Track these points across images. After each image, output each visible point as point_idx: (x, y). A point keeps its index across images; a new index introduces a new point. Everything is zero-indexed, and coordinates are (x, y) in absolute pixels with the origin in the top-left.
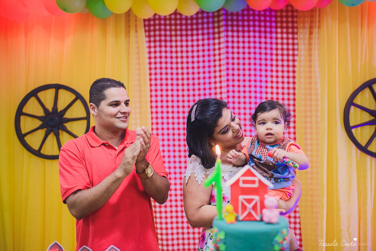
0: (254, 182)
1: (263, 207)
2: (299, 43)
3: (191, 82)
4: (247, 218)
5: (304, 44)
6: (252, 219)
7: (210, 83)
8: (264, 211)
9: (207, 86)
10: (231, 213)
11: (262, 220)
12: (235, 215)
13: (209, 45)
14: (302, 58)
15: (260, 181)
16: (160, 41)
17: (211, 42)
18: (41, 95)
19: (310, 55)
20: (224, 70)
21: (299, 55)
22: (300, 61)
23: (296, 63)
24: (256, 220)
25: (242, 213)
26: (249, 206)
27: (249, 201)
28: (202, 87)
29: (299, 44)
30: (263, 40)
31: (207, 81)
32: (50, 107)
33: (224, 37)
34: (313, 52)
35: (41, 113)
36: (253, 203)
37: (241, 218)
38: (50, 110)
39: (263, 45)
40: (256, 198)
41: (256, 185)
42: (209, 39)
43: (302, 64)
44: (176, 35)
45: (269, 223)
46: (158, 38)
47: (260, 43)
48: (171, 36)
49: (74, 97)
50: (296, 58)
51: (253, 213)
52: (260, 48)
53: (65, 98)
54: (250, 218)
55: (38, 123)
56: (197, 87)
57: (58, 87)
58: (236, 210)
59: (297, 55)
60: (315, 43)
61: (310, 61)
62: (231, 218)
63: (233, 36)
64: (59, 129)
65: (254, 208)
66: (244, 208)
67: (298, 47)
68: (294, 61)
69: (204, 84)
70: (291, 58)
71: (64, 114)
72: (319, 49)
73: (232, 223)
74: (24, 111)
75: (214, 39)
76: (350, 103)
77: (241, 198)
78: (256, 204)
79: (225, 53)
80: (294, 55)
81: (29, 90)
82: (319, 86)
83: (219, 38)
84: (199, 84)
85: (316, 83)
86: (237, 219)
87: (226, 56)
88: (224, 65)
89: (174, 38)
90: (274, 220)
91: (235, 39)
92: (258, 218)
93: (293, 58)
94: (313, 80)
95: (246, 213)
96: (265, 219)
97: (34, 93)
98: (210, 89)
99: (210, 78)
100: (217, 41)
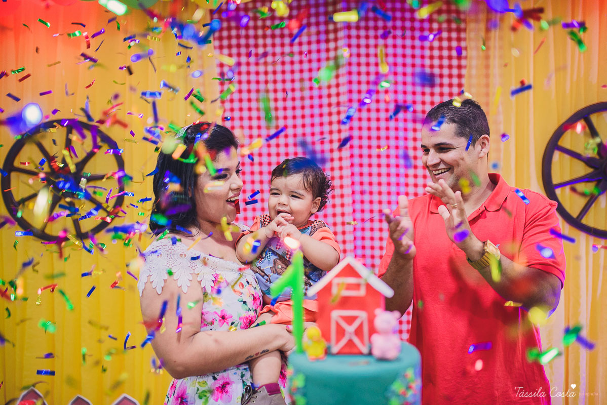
0: (357, 287)
1: (373, 331)
2: (468, 46)
4: (347, 350)
5: (478, 48)
6: (355, 351)
7: (321, 115)
8: (375, 338)
9: (317, 120)
10: (318, 341)
11: (370, 354)
12: (323, 344)
13: (319, 51)
14: (474, 72)
15: (368, 286)
16: (239, 46)
17: (323, 46)
19: (487, 67)
20: (344, 93)
21: (468, 67)
22: (470, 76)
23: (464, 81)
24: (361, 354)
25: (338, 340)
26: (350, 329)
27: (350, 320)
28: (308, 121)
29: (468, 49)
30: (408, 42)
31: (316, 111)
33: (344, 37)
34: (491, 62)
36: (356, 324)
37: (335, 349)
39: (409, 52)
40: (362, 315)
41: (362, 292)
42: (318, 42)
43: (474, 81)
44: (264, 36)
46: (234, 42)
47: (404, 47)
48: (256, 37)
50: (464, 72)
51: (356, 340)
52: (404, 56)
54: (350, 350)
58: (326, 335)
59: (465, 67)
60: (495, 47)
61: (487, 76)
62: (317, 350)
63: (358, 37)
65: (359, 332)
66: (341, 332)
67: (467, 53)
68: (460, 76)
69: (312, 116)
70: (455, 72)
71: (81, 169)
72: (501, 57)
73: (317, 359)
74: (16, 164)
75: (327, 41)
76: (553, 145)
77: (336, 314)
78: (361, 326)
79: (346, 65)
80: (460, 67)
82: (501, 118)
83: (336, 40)
84: (303, 117)
85: (497, 113)
86: (327, 352)
87: (348, 71)
88: (343, 84)
89: (261, 41)
90: (391, 354)
91: (363, 42)
92: (365, 350)
93: (459, 71)
94: (491, 108)
95: (343, 342)
96: (377, 352)
97: (32, 135)
98: (321, 124)
99: (321, 106)
100: (332, 45)
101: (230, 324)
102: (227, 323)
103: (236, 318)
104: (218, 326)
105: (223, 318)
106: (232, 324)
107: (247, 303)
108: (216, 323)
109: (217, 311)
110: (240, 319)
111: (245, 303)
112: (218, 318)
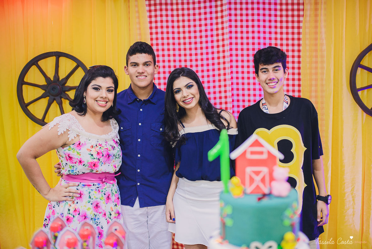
0: (261, 153)
1: (272, 179)
3: (193, 46)
5: (310, 4)
6: (260, 191)
7: (213, 47)
9: (210, 50)
11: (270, 194)
12: (242, 188)
13: (211, 7)
14: (308, 19)
15: (269, 153)
16: (161, 4)
17: (213, 4)
18: (41, 63)
19: (316, 15)
20: (227, 33)
22: (306, 22)
23: (301, 25)
25: (250, 186)
26: (258, 178)
27: (257, 173)
28: (204, 51)
31: (210, 45)
32: (51, 75)
35: (43, 82)
36: (261, 176)
37: (248, 191)
38: (52, 79)
40: (265, 170)
41: (265, 156)
45: (279, 197)
49: (75, 64)
51: (261, 186)
53: (66, 66)
55: (41, 92)
56: (199, 51)
57: (58, 55)
58: (243, 182)
59: (303, 16)
60: (322, 3)
62: (238, 192)
64: (61, 98)
65: (263, 180)
66: (252, 180)
67: (304, 7)
68: (299, 22)
69: (207, 48)
70: (296, 25)
71: (66, 83)
72: (326, 9)
74: (25, 80)
76: (357, 64)
77: (249, 170)
78: (264, 177)
79: (228, 15)
80: (299, 16)
81: (29, 59)
82: (324, 47)
85: (322, 45)
86: (244, 193)
87: (229, 19)
88: (226, 28)
89: (174, 1)
92: (267, 191)
93: (298, 19)
94: (319, 42)
95: (254, 186)
97: (35, 62)
98: (213, 53)
99: (212, 41)
100: (219, 3)
101: (83, 165)
102: (82, 165)
103: (86, 163)
104: (78, 165)
105: (80, 162)
106: (84, 165)
107: (93, 155)
108: (77, 163)
109: (78, 158)
110: (88, 163)
111: (92, 155)
112: (78, 162)
